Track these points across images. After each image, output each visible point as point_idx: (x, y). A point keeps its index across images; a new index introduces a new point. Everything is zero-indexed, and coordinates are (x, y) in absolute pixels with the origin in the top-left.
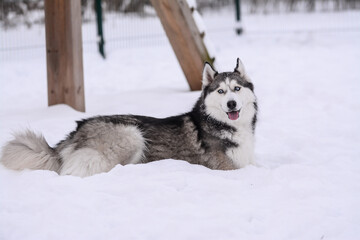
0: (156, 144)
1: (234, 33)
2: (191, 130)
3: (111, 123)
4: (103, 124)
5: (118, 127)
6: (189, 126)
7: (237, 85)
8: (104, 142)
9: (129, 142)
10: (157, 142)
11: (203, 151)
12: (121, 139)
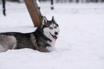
0: (20, 43)
1: (50, 9)
2: (34, 39)
3: (5, 35)
4: (2, 35)
5: (8, 36)
6: (33, 37)
7: (56, 26)
8: (3, 42)
9: (11, 41)
10: (21, 42)
11: (37, 47)
12: (9, 40)
